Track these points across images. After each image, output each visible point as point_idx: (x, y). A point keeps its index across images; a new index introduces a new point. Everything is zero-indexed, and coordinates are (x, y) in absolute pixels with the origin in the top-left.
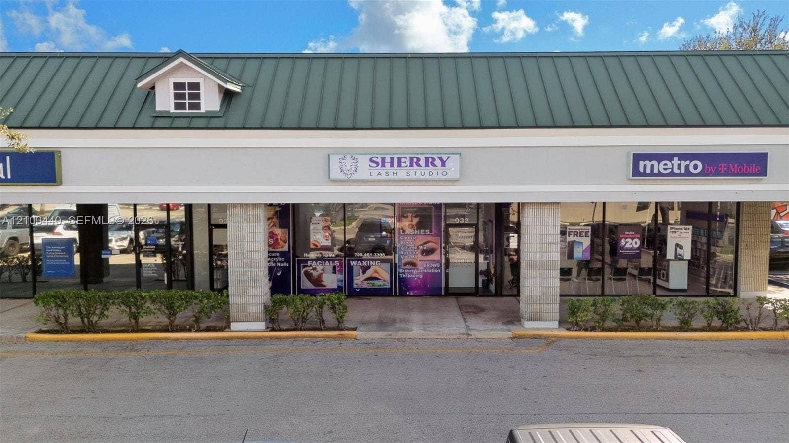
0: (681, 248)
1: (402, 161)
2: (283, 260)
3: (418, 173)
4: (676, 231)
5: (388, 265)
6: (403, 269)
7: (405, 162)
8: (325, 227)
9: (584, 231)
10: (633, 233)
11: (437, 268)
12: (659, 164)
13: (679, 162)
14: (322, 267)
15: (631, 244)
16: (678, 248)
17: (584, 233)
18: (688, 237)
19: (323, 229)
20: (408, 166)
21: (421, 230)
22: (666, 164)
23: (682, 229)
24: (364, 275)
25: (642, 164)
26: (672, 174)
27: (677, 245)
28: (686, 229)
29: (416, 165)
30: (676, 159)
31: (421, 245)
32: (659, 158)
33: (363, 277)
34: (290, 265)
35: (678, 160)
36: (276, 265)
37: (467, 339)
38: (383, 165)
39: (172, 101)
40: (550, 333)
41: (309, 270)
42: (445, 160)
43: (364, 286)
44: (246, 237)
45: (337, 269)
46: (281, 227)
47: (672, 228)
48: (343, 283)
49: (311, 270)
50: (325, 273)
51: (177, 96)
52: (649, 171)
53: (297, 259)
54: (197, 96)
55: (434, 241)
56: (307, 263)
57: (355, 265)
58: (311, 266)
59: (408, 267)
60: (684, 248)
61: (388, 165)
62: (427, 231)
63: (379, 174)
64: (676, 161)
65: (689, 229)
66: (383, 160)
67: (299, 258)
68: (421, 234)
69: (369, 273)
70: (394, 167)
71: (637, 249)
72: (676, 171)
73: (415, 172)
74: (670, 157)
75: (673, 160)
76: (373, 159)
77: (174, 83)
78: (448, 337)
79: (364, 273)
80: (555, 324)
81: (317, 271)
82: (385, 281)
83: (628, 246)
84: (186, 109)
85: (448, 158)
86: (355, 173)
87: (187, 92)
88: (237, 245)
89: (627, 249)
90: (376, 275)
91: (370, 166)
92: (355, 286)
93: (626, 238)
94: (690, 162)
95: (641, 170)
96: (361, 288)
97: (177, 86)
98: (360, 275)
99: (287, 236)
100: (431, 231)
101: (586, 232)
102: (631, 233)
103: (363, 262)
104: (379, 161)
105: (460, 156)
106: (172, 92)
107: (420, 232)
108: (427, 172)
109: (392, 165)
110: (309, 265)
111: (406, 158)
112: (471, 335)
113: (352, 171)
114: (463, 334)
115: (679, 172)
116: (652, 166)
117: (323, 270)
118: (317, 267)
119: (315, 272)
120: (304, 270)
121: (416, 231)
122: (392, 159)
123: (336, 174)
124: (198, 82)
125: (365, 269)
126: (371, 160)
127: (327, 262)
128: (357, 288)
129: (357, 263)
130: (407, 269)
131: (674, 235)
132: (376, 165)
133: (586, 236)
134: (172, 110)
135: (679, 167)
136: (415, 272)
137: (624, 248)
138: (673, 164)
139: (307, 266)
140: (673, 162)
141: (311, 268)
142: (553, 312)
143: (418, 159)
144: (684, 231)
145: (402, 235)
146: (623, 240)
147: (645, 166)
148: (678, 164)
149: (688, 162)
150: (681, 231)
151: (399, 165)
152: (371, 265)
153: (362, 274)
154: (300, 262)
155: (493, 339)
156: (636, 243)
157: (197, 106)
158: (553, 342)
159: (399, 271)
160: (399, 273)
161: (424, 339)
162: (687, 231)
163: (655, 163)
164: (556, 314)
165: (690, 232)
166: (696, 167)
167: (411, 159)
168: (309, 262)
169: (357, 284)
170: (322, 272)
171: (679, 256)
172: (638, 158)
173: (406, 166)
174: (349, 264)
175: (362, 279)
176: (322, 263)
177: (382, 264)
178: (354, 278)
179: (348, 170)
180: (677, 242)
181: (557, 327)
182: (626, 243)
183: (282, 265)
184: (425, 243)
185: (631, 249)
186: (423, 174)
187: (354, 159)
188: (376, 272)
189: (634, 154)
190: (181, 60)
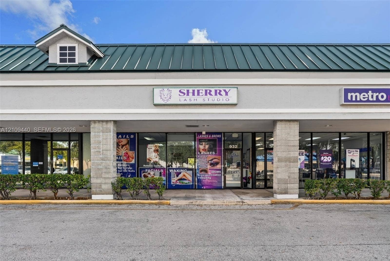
0: (354, 161)
1: (200, 92)
2: (131, 168)
3: (210, 99)
4: (351, 152)
5: (191, 172)
6: (200, 174)
7: (202, 93)
8: (155, 150)
9: (301, 152)
10: (328, 153)
11: (219, 173)
12: (360, 95)
13: (372, 94)
14: (153, 173)
15: (327, 159)
16: (352, 162)
17: (301, 154)
18: (357, 156)
19: (154, 151)
20: (204, 95)
21: (210, 152)
22: (364, 95)
23: (354, 151)
24: (178, 177)
25: (349, 95)
26: (368, 101)
27: (352, 160)
28: (356, 151)
29: (209, 94)
30: (370, 92)
31: (210, 161)
32: (361, 91)
33: (176, 178)
34: (135, 171)
35: (372, 93)
36: (128, 171)
37: (242, 205)
38: (188, 95)
39: (58, 57)
40: (294, 201)
41: (146, 174)
42: (227, 92)
43: (177, 184)
44: (102, 142)
45: (162, 174)
46: (131, 150)
47: (348, 151)
48: (166, 182)
49: (148, 174)
50: (155, 176)
51: (61, 55)
52: (354, 99)
53: (139, 168)
54: (74, 54)
55: (217, 158)
56: (145, 170)
57: (172, 171)
58: (147, 172)
59: (202, 173)
60: (355, 162)
61: (191, 94)
62: (214, 153)
63: (185, 100)
64: (370, 93)
65: (358, 151)
66: (188, 91)
67: (140, 168)
68: (210, 154)
69: (180, 176)
70: (194, 95)
71: (330, 162)
72: (371, 99)
73: (209, 99)
74: (367, 91)
75: (369, 93)
76: (181, 91)
77: (60, 47)
78: (230, 204)
79: (177, 176)
80: (297, 196)
81: (151, 175)
82: (189, 181)
83: (325, 160)
84: (67, 62)
85: (230, 90)
86: (169, 99)
87: (68, 52)
88: (96, 146)
89: (325, 162)
90: (184, 177)
91: (179, 95)
92: (172, 183)
93: (324, 156)
94: (379, 94)
95: (349, 98)
96: (175, 185)
97: (62, 48)
98: (175, 177)
99: (134, 155)
100: (216, 153)
101: (302, 153)
102: (327, 153)
103: (177, 170)
104: (186, 92)
105: (237, 89)
106: (58, 51)
107: (209, 153)
108: (216, 99)
109: (194, 94)
110: (146, 172)
111: (203, 90)
112: (245, 203)
113: (168, 99)
114: (240, 202)
115: (372, 100)
116: (356, 96)
117: (154, 174)
118: (151, 173)
119: (150, 175)
120: (143, 174)
121: (207, 152)
122: (194, 91)
123: (158, 100)
124: (75, 46)
125: (178, 174)
126: (180, 91)
127: (156, 170)
128: (174, 185)
129: (174, 170)
130: (202, 174)
131: (350, 154)
132: (183, 95)
133: (302, 155)
134: (58, 63)
135: (372, 96)
136: (207, 175)
137: (323, 162)
138: (368, 95)
139: (145, 172)
140: (368, 94)
141: (147, 173)
142: (295, 189)
143: (210, 91)
144: (355, 152)
145: (199, 155)
146: (322, 157)
147: (352, 96)
148: (372, 95)
149: (378, 94)
150: (353, 152)
151: (198, 94)
152: (181, 172)
153: (176, 177)
154: (141, 170)
155: (259, 205)
156: (329, 159)
157: (74, 60)
158: (298, 205)
159: (197, 175)
160: (198, 176)
161: (215, 205)
162: (357, 152)
163: (358, 94)
164: (297, 190)
165: (358, 152)
166: (382, 97)
167: (206, 91)
168: (146, 170)
169: (173, 182)
170: (153, 175)
171: (353, 166)
172: (347, 91)
173: (203, 95)
174: (169, 171)
175: (176, 179)
176: (153, 171)
177: (188, 171)
178: (172, 179)
179: (166, 98)
180: (352, 158)
181: (298, 198)
182: (324, 159)
183: (131, 171)
184: (213, 159)
185: (327, 162)
186: (213, 100)
187: (169, 91)
188: (184, 176)
189: (344, 89)
190: (63, 30)
